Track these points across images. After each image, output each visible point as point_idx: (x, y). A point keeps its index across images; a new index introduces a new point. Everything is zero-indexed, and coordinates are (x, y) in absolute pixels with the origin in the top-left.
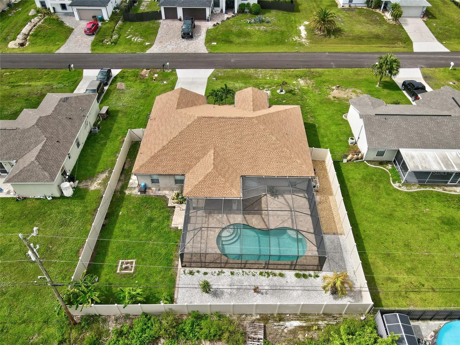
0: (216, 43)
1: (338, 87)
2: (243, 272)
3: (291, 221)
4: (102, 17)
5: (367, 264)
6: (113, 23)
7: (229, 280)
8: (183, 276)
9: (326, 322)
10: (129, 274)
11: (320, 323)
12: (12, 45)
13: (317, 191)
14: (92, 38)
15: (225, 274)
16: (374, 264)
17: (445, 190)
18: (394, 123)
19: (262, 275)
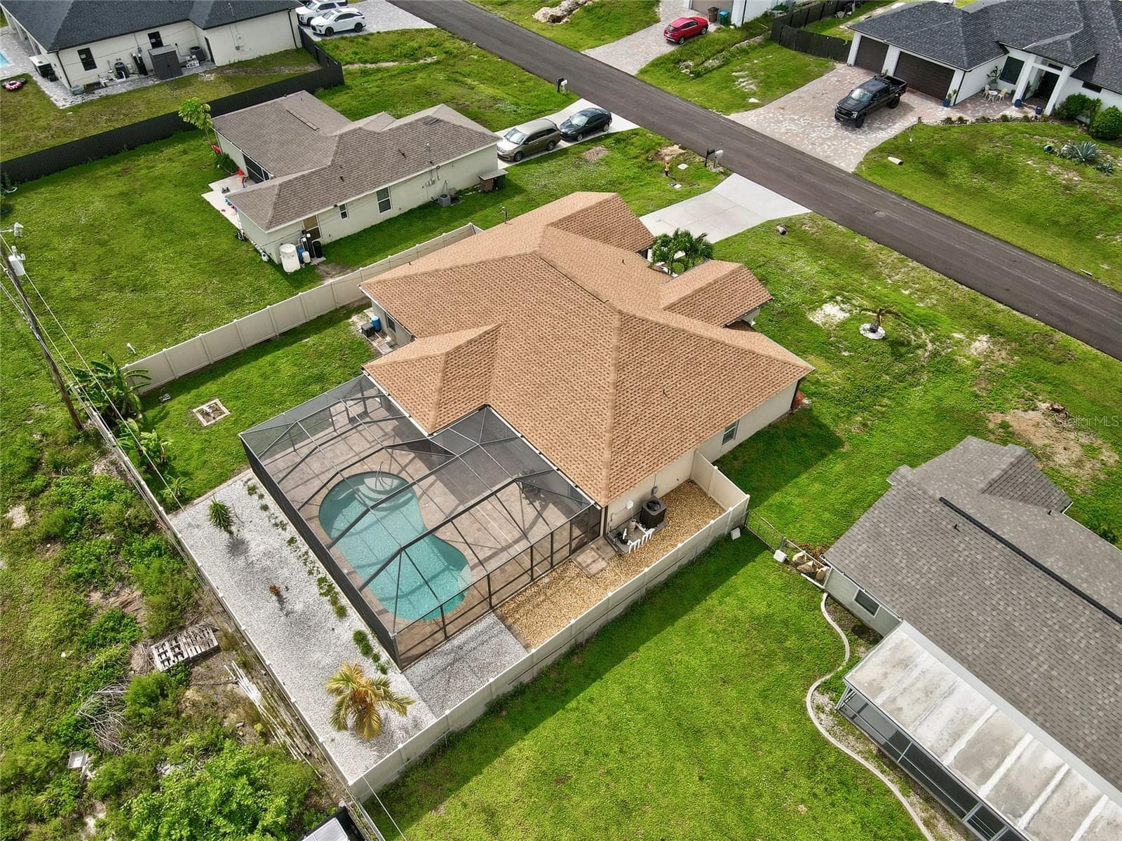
0: (897, 161)
1: (1054, 410)
2: (306, 553)
3: (487, 555)
4: (729, 15)
5: (496, 749)
6: (738, 35)
7: (277, 545)
8: (239, 484)
9: (288, 741)
10: (201, 424)
11: (281, 732)
12: (542, 14)
13: (620, 555)
14: (668, 49)
15: (283, 532)
16: (510, 761)
17: (927, 823)
18: (966, 553)
19: (319, 584)
